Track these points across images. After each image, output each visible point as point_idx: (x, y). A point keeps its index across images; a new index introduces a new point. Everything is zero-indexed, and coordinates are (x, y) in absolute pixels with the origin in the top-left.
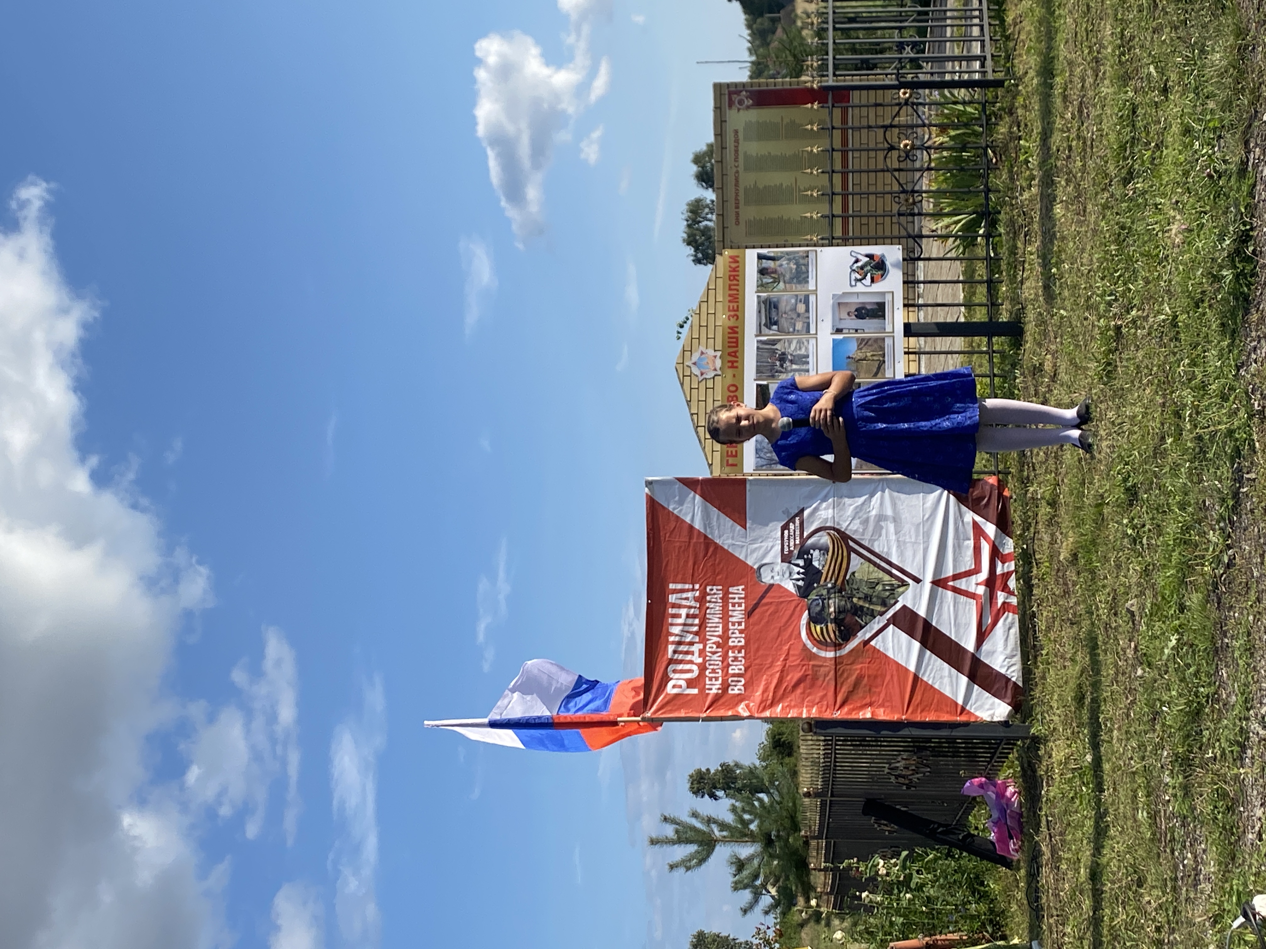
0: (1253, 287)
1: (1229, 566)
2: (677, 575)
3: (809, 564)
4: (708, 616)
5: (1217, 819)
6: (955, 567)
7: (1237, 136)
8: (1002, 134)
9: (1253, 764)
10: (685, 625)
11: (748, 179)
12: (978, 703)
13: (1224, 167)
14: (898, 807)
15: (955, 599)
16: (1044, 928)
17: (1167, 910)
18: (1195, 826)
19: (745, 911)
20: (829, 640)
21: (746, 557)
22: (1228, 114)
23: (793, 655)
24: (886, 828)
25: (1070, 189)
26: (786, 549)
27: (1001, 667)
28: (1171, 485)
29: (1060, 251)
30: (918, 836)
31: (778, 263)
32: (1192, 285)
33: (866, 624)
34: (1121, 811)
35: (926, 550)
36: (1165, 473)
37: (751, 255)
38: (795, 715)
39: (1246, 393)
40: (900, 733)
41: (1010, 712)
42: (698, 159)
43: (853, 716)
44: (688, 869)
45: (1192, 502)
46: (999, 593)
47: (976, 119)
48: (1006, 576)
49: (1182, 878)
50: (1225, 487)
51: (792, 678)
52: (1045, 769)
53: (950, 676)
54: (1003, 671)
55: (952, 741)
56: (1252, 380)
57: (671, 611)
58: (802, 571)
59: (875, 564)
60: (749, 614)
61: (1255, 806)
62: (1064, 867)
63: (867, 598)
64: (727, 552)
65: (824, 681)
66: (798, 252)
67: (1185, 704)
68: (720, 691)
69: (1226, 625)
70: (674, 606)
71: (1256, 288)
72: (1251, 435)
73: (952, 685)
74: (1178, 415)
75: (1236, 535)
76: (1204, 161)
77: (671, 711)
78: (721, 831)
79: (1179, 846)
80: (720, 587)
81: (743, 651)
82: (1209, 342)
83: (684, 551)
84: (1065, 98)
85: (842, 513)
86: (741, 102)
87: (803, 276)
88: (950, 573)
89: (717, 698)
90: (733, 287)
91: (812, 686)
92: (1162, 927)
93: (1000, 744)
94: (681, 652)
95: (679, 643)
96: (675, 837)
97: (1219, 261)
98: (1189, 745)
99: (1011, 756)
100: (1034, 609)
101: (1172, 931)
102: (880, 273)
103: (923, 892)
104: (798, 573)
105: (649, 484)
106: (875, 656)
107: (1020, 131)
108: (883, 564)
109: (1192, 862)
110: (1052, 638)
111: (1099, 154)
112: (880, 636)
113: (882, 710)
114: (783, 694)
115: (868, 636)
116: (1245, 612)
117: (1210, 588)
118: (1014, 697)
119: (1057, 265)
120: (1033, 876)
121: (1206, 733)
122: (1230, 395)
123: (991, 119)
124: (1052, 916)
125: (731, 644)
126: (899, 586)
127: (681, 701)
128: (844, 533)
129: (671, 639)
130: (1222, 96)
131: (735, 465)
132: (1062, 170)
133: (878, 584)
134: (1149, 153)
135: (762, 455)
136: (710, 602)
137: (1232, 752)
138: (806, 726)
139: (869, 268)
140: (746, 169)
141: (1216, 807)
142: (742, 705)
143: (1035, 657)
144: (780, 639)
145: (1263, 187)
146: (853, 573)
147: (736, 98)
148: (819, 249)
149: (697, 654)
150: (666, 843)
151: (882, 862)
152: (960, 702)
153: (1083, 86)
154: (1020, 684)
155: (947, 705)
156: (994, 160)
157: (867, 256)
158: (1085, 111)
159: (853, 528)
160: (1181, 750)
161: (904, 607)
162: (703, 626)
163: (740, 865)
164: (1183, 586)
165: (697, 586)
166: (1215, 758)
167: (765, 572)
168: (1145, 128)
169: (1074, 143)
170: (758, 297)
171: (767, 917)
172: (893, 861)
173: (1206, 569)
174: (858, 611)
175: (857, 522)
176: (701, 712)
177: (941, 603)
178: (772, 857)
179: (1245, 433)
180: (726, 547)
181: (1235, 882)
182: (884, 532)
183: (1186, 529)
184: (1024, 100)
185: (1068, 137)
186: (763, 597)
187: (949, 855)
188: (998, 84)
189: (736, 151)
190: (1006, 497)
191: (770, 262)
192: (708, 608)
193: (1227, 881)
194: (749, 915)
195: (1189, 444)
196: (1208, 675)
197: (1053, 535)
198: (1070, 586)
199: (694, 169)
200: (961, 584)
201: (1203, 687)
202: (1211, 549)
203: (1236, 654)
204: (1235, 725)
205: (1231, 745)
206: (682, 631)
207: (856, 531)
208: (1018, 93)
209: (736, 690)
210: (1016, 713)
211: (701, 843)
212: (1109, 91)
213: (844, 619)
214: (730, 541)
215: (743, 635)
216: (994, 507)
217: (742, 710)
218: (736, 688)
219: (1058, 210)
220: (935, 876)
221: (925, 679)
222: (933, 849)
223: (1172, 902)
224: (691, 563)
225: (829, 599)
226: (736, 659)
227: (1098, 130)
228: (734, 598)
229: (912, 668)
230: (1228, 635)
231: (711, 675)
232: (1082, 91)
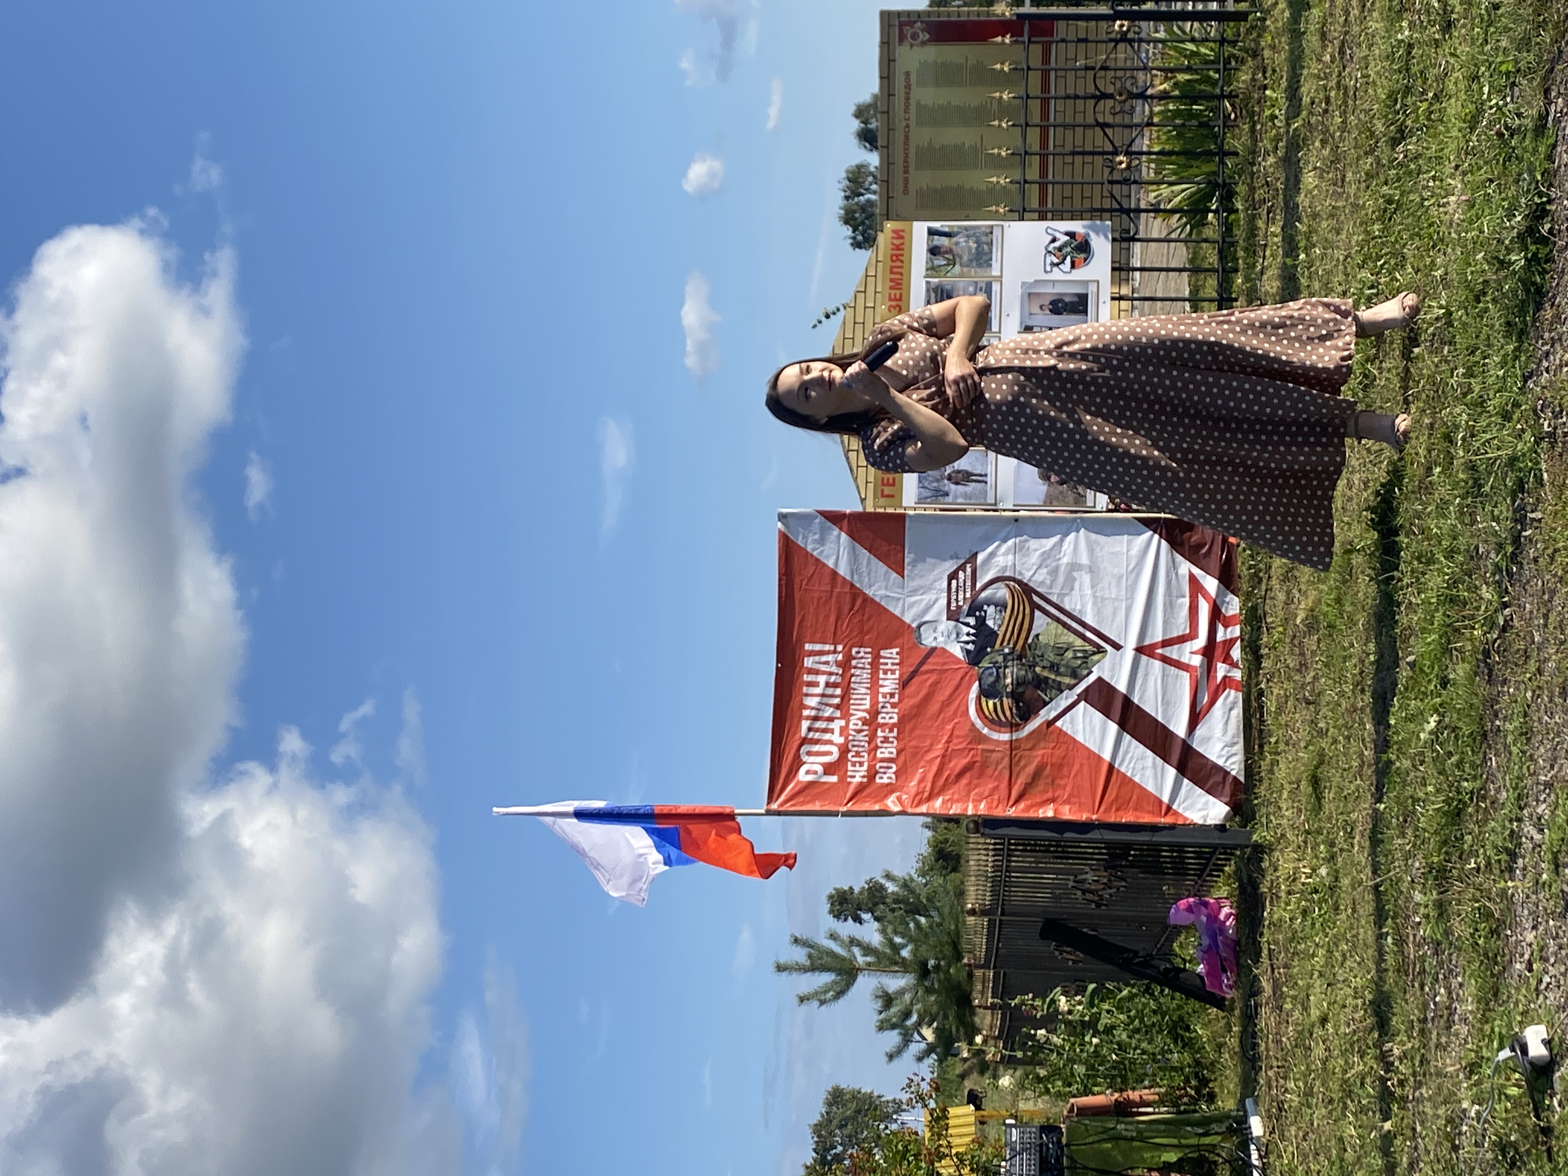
0: (1547, 277)
1: (1504, 629)
2: (815, 633)
3: (981, 622)
4: (852, 685)
5: (1478, 944)
6: (1165, 631)
7: (1535, 84)
8: (1243, 82)
9: (1524, 876)
10: (823, 695)
11: (921, 136)
12: (1188, 802)
13: (1517, 122)
14: (1085, 930)
15: (1164, 670)
16: (1262, 1082)
17: (1412, 1058)
18: (1450, 955)
19: (891, 1057)
20: (1003, 719)
21: (903, 612)
22: (1525, 54)
23: (958, 737)
24: (1069, 956)
25: (1326, 152)
26: (953, 604)
27: (1220, 756)
28: (1437, 527)
29: (1310, 232)
30: (1109, 967)
31: (954, 239)
32: (1472, 273)
33: (1051, 700)
34: (1361, 937)
35: (1129, 609)
36: (1430, 513)
37: (920, 230)
38: (958, 811)
39: (1535, 411)
40: (1088, 836)
41: (1228, 813)
42: (861, 113)
43: (1031, 814)
44: (822, 1003)
45: (1462, 548)
46: (1219, 665)
47: (1213, 62)
48: (1230, 643)
49: (1433, 1019)
50: (1502, 529)
51: (956, 765)
52: (1268, 885)
53: (1154, 766)
54: (1220, 762)
55: (1156, 848)
56: (1543, 393)
57: (807, 678)
58: (972, 631)
59: (1065, 625)
60: (904, 684)
61: (1525, 929)
62: (1288, 1006)
63: (1053, 667)
64: (879, 605)
65: (996, 769)
66: (979, 227)
67: (1443, 801)
68: (865, 780)
69: (1498, 702)
70: (811, 671)
71: (1552, 277)
72: (1538, 463)
73: (1156, 778)
74: (1449, 439)
75: (1514, 591)
76: (1492, 114)
77: (803, 803)
78: (865, 955)
79: (1430, 979)
80: (869, 650)
81: (895, 730)
82: (1489, 346)
83: (825, 602)
84: (1323, 36)
85: (1025, 560)
86: (914, 36)
87: (985, 258)
88: (1159, 638)
89: (861, 788)
90: (895, 270)
91: (981, 775)
92: (1407, 1080)
93: (1214, 853)
94: (817, 730)
95: (816, 719)
96: (808, 963)
97: (1507, 242)
98: (1446, 853)
99: (1227, 869)
100: (1263, 686)
101: (1418, 1085)
102: (1083, 256)
103: (1114, 1036)
104: (968, 634)
105: (782, 517)
106: (1061, 740)
107: (1265, 78)
108: (1074, 625)
109: (1445, 999)
110: (1283, 723)
111: (1364, 107)
112: (1068, 714)
113: (1067, 807)
114: (944, 785)
115: (1053, 714)
116: (1522, 687)
117: (1480, 657)
118: (1233, 795)
119: (1306, 250)
120: (1250, 1018)
121: (1468, 838)
122: (1514, 412)
123: (1230, 63)
124: (1272, 1068)
125: (880, 721)
126: (1094, 653)
127: (816, 791)
128: (1026, 585)
129: (806, 713)
130: (1520, 30)
131: (893, 496)
132: (1316, 129)
133: (1067, 650)
134: (1425, 105)
135: (926, 484)
136: (855, 667)
137: (1499, 861)
138: (972, 826)
139: (1069, 249)
140: (919, 123)
141: (1477, 930)
142: (893, 797)
143: (1261, 747)
144: (942, 715)
145: (1565, 148)
146: (1037, 636)
147: (909, 31)
148: (1006, 224)
149: (837, 732)
150: (796, 970)
151: (1063, 999)
152: (1165, 799)
153: (1346, 20)
154: (1242, 779)
155: (1148, 803)
156: (1233, 116)
157: (1067, 234)
158: (1348, 52)
159: (1038, 579)
160: (1436, 860)
161: (1100, 680)
162: (846, 698)
163: (888, 1000)
164: (1447, 656)
165: (840, 648)
166: (1478, 870)
167: (925, 631)
168: (1422, 73)
169: (1333, 94)
170: (928, 283)
171: (921, 1065)
172: (1078, 998)
173: (1476, 633)
174: (1041, 683)
175: (1044, 571)
176: (841, 805)
177: (1146, 675)
178: (929, 991)
179: (1531, 461)
180: (877, 599)
181: (1497, 1022)
182: (1077, 585)
183: (1454, 583)
184: (1273, 38)
185: (1325, 87)
186: (922, 663)
187: (1148, 990)
188: (1241, 16)
189: (907, 99)
190: (1232, 544)
191: (944, 238)
192: (853, 675)
193: (1487, 1022)
194: (896, 1062)
195: (1461, 476)
196: (1473, 766)
197: (1288, 592)
198: (1308, 657)
199: (856, 125)
200: (1171, 653)
201: (1467, 780)
202: (1483, 608)
203: (1510, 739)
204: (1504, 827)
205: (1499, 853)
206: (820, 703)
207: (1042, 583)
208: (1264, 29)
209: (885, 778)
210: (1235, 815)
211: (839, 972)
212: (1378, 26)
213: (1023, 693)
214: (883, 592)
215: (896, 710)
216: (1218, 556)
217: (892, 803)
218: (885, 776)
219: (1309, 179)
220: (1129, 1017)
221: (1123, 769)
222: (1127, 985)
223: (1419, 1049)
224: (832, 619)
225: (1006, 667)
226: (886, 740)
227: (1363, 77)
228: (887, 664)
229: (1107, 756)
230: (1500, 716)
231: (854, 759)
232: (1344, 26)
